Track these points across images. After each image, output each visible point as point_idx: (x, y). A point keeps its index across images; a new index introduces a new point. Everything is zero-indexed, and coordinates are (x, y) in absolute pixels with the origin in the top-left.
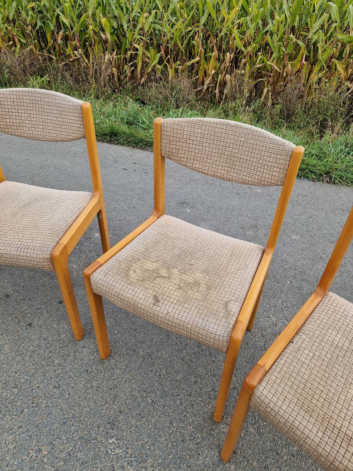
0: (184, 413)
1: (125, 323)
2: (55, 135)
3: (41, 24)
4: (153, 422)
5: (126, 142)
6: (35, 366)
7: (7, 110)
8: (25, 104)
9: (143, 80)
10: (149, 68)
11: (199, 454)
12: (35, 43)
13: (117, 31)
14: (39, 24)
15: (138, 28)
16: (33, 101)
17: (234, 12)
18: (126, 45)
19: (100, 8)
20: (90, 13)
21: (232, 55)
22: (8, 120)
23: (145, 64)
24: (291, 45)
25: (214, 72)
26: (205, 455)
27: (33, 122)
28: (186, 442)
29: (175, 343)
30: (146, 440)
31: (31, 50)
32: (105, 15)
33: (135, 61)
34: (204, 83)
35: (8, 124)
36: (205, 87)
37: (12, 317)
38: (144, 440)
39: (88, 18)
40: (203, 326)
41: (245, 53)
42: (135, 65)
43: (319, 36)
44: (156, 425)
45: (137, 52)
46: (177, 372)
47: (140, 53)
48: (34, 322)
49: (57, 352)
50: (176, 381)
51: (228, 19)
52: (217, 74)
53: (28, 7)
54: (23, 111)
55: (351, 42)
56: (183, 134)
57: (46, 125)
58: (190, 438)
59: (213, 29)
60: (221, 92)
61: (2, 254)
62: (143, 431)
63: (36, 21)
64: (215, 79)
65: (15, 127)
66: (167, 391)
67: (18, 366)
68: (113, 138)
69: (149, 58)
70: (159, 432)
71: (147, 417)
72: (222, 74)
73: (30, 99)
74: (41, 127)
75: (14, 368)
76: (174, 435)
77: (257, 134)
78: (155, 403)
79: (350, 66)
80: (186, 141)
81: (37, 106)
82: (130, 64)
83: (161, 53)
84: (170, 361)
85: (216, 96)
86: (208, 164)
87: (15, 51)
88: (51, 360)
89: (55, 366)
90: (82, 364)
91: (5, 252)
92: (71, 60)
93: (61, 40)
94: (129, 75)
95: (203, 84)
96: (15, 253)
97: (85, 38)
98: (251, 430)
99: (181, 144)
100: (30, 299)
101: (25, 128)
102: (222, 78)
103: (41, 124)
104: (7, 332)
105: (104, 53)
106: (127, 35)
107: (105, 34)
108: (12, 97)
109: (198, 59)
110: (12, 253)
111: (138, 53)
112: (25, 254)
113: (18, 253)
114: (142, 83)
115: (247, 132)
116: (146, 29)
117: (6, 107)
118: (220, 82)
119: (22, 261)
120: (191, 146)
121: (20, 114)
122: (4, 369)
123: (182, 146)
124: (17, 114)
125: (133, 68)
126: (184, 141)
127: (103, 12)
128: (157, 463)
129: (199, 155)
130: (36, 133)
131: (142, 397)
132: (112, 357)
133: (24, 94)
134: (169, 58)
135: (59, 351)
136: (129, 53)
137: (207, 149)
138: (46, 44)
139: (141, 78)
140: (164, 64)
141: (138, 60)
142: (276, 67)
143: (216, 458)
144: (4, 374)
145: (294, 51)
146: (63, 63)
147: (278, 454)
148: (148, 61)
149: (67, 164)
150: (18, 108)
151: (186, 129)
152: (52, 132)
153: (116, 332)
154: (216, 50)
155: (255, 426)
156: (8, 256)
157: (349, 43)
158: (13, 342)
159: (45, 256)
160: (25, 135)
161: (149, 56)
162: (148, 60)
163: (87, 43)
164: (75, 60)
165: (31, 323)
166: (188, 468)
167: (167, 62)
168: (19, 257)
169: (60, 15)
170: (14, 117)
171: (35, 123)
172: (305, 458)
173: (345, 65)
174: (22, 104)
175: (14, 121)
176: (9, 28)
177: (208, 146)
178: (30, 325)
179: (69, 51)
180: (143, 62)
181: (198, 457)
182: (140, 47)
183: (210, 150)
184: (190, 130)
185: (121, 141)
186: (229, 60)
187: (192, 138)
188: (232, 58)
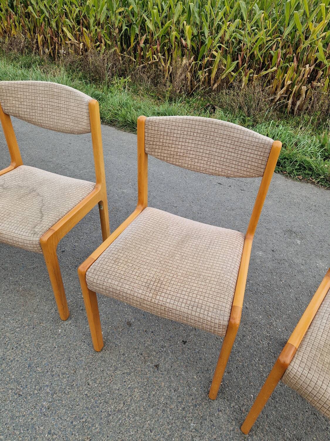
1: (260, 385)
2: (220, 170)
3: (126, 28)
6: (170, 426)
7: (175, 139)
8: (195, 134)
9: (216, 85)
10: (224, 75)
13: (196, 38)
14: (124, 28)
15: (219, 36)
16: (205, 131)
17: (322, 24)
18: (204, 51)
19: (186, 15)
20: (175, 20)
21: (312, 68)
22: (173, 149)
23: (220, 71)
25: (289, 82)
27: (198, 154)
31: (115, 51)
32: (188, 22)
33: (211, 67)
34: (277, 93)
35: (172, 153)
36: (278, 97)
37: (137, 352)
39: (172, 25)
41: (327, 66)
42: (210, 72)
47: (217, 60)
48: (161, 364)
49: (191, 410)
51: (314, 31)
52: (292, 85)
53: (117, 12)
54: (190, 141)
57: (212, 157)
59: (294, 40)
60: (294, 104)
61: (171, 310)
63: (122, 24)
64: (290, 90)
65: (178, 157)
67: (151, 421)
69: (225, 66)
72: (298, 85)
73: (202, 129)
74: (206, 159)
75: (147, 423)
81: (208, 137)
82: (205, 71)
83: (238, 61)
85: (288, 106)
87: (100, 51)
88: (186, 420)
89: (191, 431)
90: (221, 434)
91: (175, 307)
92: (150, 63)
93: (143, 43)
94: (203, 80)
96: (186, 310)
97: (164, 43)
100: (152, 332)
101: (187, 159)
102: (298, 89)
103: (207, 156)
104: (134, 371)
105: (182, 58)
106: (207, 42)
107: (185, 40)
108: (184, 125)
109: (275, 68)
110: (183, 310)
111: (215, 59)
112: (197, 314)
113: (189, 312)
114: (214, 89)
116: (227, 37)
117: (175, 135)
118: (295, 93)
119: (193, 321)
121: (187, 144)
122: (138, 423)
124: (183, 144)
125: (207, 74)
127: (188, 18)
130: (199, 165)
132: (254, 432)
133: (197, 123)
134: (245, 66)
135: (192, 410)
136: (206, 59)
138: (129, 45)
139: (214, 84)
140: (239, 71)
141: (214, 67)
144: (139, 430)
146: (142, 65)
148: (224, 68)
149: (163, 173)
150: (187, 138)
152: (218, 166)
153: (252, 396)
154: (296, 61)
156: (177, 312)
158: (143, 387)
159: (222, 322)
160: (186, 165)
161: (226, 63)
163: (165, 48)
164: (153, 63)
165: (158, 365)
167: (242, 70)
168: (190, 316)
169: (146, 21)
170: (180, 147)
171: (201, 154)
174: (192, 134)
175: (179, 150)
176: (99, 30)
178: (157, 366)
179: (149, 54)
180: (219, 69)
182: (218, 55)
186: (309, 71)
188: (311, 70)
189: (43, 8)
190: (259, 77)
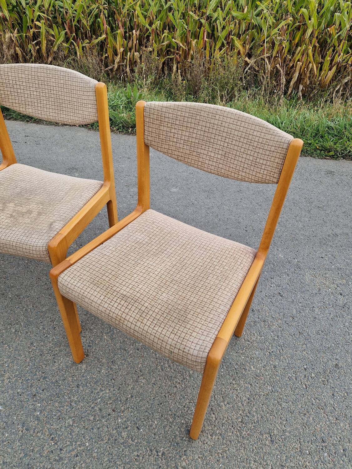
0: (46, 335)
4: (14, 346)
5: (19, 117)
9: (50, 59)
10: (54, 47)
11: (55, 362)
13: (17, 9)
15: (38, 4)
18: (27, 22)
21: (138, 33)
24: (192, 22)
25: (122, 49)
26: (60, 362)
28: (44, 355)
29: (44, 283)
30: (5, 360)
34: (115, 61)
36: (116, 66)
38: (3, 361)
40: (27, 241)
41: (150, 30)
42: (39, 43)
43: (218, 14)
44: (17, 347)
45: (39, 30)
46: (43, 306)
47: (43, 30)
50: (42, 312)
52: (125, 52)
55: (245, 19)
56: (9, 80)
58: (48, 352)
59: (118, 6)
60: (132, 71)
62: (4, 354)
64: (125, 57)
66: (32, 321)
68: (5, 113)
69: (53, 36)
70: (19, 352)
71: (9, 344)
72: (130, 52)
76: (34, 353)
77: (71, 76)
78: (18, 332)
79: (247, 43)
80: (13, 86)
82: (34, 43)
84: (37, 298)
85: (128, 74)
86: (39, 108)
94: (34, 54)
95: (113, 62)
98: (105, 337)
99: (9, 89)
102: (131, 56)
105: (4, 31)
106: (27, 12)
109: (104, 36)
111: (41, 30)
115: (64, 75)
116: (46, 6)
118: (130, 60)
120: (19, 91)
123: (11, 92)
125: (38, 47)
126: (11, 87)
128: (13, 375)
129: (29, 100)
131: (6, 329)
134: (74, 36)
136: (32, 31)
137: (35, 93)
139: (48, 58)
141: (42, 38)
142: (181, 45)
143: (70, 362)
145: (198, 29)
147: (125, 350)
151: (10, 74)
154: (121, 28)
155: (109, 334)
157: (243, 20)
161: (54, 34)
162: (52, 39)
166: (43, 374)
167: (73, 39)
172: (147, 349)
173: (243, 41)
177: (35, 90)
180: (48, 41)
181: (53, 365)
182: (42, 25)
183: (38, 94)
184: (14, 75)
185: (14, 116)
186: (136, 37)
187: (18, 83)
188: (138, 35)
190: (91, 46)
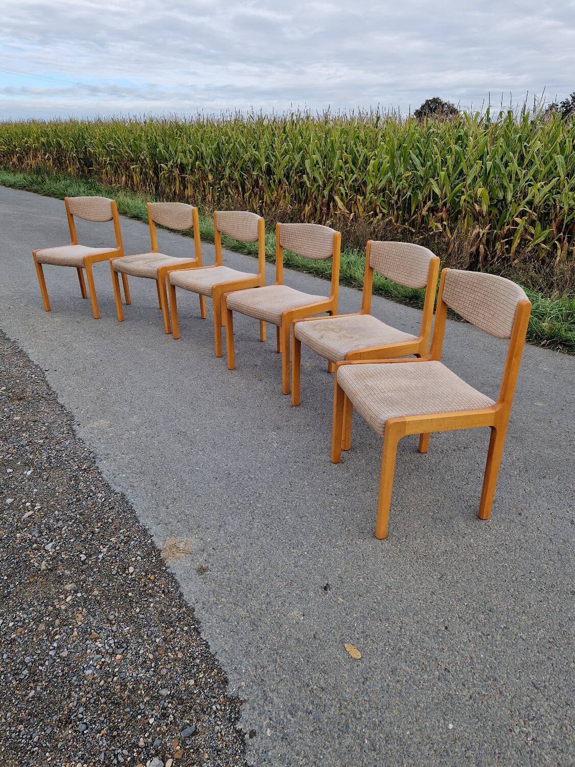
10: (528, 247)
12: (398, 214)
14: (409, 194)
15: (527, 199)
18: (505, 218)
20: (469, 182)
31: (390, 221)
33: (512, 238)
39: (464, 188)
42: (510, 243)
45: (516, 227)
47: (520, 229)
53: (403, 176)
69: (532, 235)
82: (504, 241)
83: (551, 229)
92: (431, 233)
93: (427, 211)
97: (459, 210)
107: (480, 206)
111: (518, 228)
114: (514, 265)
125: (507, 246)
134: (561, 236)
136: (507, 228)
140: (552, 242)
141: (516, 237)
146: (420, 237)
148: (530, 238)
161: (533, 233)
163: (459, 216)
164: (436, 234)
167: (557, 240)
169: (432, 185)
176: (375, 198)
179: (432, 223)
180: (522, 240)
182: (523, 221)
189: (317, 176)
